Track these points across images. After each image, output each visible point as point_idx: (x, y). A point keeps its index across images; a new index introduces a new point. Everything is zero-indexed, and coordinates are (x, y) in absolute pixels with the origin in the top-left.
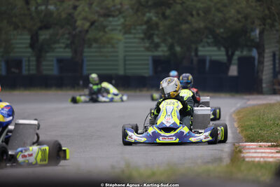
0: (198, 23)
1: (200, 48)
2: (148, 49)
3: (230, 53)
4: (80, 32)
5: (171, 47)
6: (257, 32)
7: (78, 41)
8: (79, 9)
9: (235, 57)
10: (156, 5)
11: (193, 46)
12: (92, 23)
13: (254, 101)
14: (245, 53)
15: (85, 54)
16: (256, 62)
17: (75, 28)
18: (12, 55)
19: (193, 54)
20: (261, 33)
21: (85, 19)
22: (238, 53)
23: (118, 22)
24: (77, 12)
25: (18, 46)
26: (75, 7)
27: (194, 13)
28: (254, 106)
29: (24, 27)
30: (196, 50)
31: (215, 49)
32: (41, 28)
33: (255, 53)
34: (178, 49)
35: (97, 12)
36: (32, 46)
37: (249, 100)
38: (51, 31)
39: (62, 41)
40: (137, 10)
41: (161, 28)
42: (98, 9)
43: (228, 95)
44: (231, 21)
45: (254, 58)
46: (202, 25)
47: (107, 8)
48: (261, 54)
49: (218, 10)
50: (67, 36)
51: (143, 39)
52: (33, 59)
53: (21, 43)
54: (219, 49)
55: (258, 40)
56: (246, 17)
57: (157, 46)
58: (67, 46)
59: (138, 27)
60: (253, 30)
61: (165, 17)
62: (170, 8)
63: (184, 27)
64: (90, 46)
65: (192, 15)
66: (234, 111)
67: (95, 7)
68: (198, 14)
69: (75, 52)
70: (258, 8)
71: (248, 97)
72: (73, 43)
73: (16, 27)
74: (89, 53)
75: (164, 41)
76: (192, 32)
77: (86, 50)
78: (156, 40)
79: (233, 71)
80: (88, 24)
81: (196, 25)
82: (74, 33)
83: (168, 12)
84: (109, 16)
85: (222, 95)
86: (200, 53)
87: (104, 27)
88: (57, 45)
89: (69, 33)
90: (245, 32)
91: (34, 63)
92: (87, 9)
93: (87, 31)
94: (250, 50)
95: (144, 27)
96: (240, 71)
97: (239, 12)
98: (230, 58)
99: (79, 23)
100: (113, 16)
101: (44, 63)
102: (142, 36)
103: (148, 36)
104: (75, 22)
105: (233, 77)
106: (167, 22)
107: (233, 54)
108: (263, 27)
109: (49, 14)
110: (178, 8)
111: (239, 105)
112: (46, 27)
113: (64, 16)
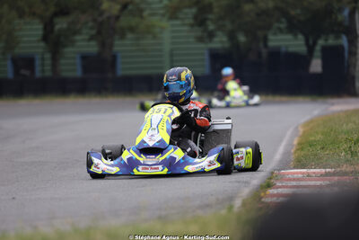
0: (265, 2)
1: (271, 37)
2: (200, 40)
3: (311, 42)
4: (109, 18)
5: (232, 36)
6: (346, 12)
7: (106, 31)
9: (318, 48)
11: (260, 34)
12: (125, 7)
13: (339, 106)
14: (331, 42)
15: (116, 49)
16: (346, 54)
17: (101, 13)
18: (17, 51)
19: (261, 45)
20: (352, 14)
22: (321, 42)
25: (25, 39)
29: (34, 14)
30: (265, 39)
31: (289, 37)
32: (56, 14)
33: (344, 41)
34: (242, 38)
36: (45, 38)
37: (333, 104)
38: (70, 18)
39: (85, 31)
41: (216, 10)
43: (308, 99)
45: (342, 47)
46: (271, 5)
48: (352, 42)
50: (90, 24)
51: (192, 26)
52: (48, 56)
53: (30, 35)
54: (295, 35)
55: (347, 23)
57: (211, 35)
58: (92, 38)
59: (186, 11)
60: (341, 10)
63: (247, 7)
64: (123, 36)
69: (103, 45)
71: (335, 100)
72: (99, 33)
73: (21, 15)
74: (122, 47)
75: (221, 28)
76: (258, 15)
77: (117, 42)
78: (211, 27)
79: (316, 66)
80: (116, 8)
81: (262, 5)
82: (100, 19)
85: (301, 99)
86: (271, 44)
87: (141, 11)
88: (78, 37)
89: (94, 20)
91: (48, 62)
93: (117, 18)
94: (338, 37)
95: (194, 10)
96: (324, 66)
98: (311, 49)
99: (105, 6)
101: (62, 61)
102: (191, 21)
103: (200, 21)
104: (101, 4)
105: (316, 75)
107: (315, 43)
108: (353, 5)
112: (63, 12)
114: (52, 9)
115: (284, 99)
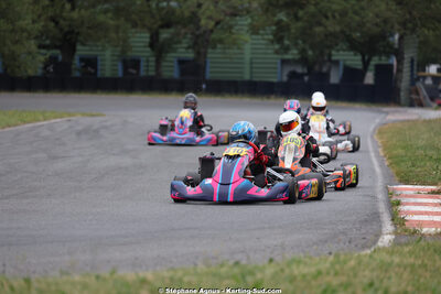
0: (333, 27)
1: (333, 52)
2: (277, 52)
3: (366, 58)
4: (205, 32)
5: (303, 51)
6: (397, 37)
7: (202, 42)
8: (204, 7)
9: (371, 67)
10: (286, 5)
11: (327, 51)
12: (217, 23)
14: (384, 61)
15: (209, 56)
16: (395, 71)
17: (198, 28)
18: (129, 54)
19: (326, 58)
20: (401, 38)
21: (210, 18)
22: (375, 61)
23: (245, 21)
24: (202, 11)
26: (199, 6)
27: (329, 14)
28: (394, 122)
29: (144, 26)
30: (330, 55)
31: (352, 53)
32: (162, 27)
33: (394, 61)
34: (310, 53)
35: (223, 11)
36: (151, 45)
37: (387, 113)
38: (172, 30)
39: (184, 41)
40: (267, 11)
41: (293, 31)
42: (223, 8)
43: (363, 106)
44: (368, 25)
45: (392, 66)
46: (338, 28)
47: (235, 8)
48: (400, 62)
49: (355, 13)
50: (189, 36)
51: (272, 42)
52: (153, 59)
53: (139, 42)
54: (355, 55)
55: (396, 46)
56: (385, 21)
57: (286, 49)
58: (188, 48)
59: (267, 28)
60: (392, 35)
61: (297, 18)
62: (302, 8)
63: (318, 29)
64: (214, 47)
65: (327, 17)
66: (374, 130)
67: (222, 6)
68: (334, 17)
69: (198, 53)
70: (399, 12)
71: (386, 109)
72: (195, 44)
73: (135, 25)
74: (213, 56)
75: (296, 44)
76: (326, 36)
77: (210, 50)
78: (286, 42)
79: (369, 79)
80: (213, 23)
81: (331, 29)
82: (198, 33)
83: (301, 13)
84: (236, 15)
85: (357, 106)
86: (334, 58)
87: (231, 27)
88: (179, 46)
89: (192, 34)
90: (383, 37)
91: (153, 64)
92: (212, 8)
93: (212, 31)
94: (388, 57)
95: (274, 28)
96: (375, 80)
97: (377, 16)
98: (366, 64)
99: (203, 22)
100: (241, 16)
101: (164, 64)
102: (271, 37)
103: (278, 39)
104: (199, 20)
105: (369, 86)
106: (300, 24)
107: (369, 60)
108: (402, 31)
109: (172, 11)
110: (312, 9)
111: (377, 121)
112: (167, 25)
113: (187, 14)
114: (160, 23)
115: (344, 104)
